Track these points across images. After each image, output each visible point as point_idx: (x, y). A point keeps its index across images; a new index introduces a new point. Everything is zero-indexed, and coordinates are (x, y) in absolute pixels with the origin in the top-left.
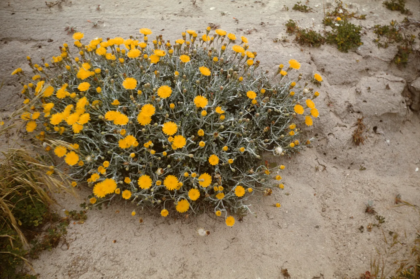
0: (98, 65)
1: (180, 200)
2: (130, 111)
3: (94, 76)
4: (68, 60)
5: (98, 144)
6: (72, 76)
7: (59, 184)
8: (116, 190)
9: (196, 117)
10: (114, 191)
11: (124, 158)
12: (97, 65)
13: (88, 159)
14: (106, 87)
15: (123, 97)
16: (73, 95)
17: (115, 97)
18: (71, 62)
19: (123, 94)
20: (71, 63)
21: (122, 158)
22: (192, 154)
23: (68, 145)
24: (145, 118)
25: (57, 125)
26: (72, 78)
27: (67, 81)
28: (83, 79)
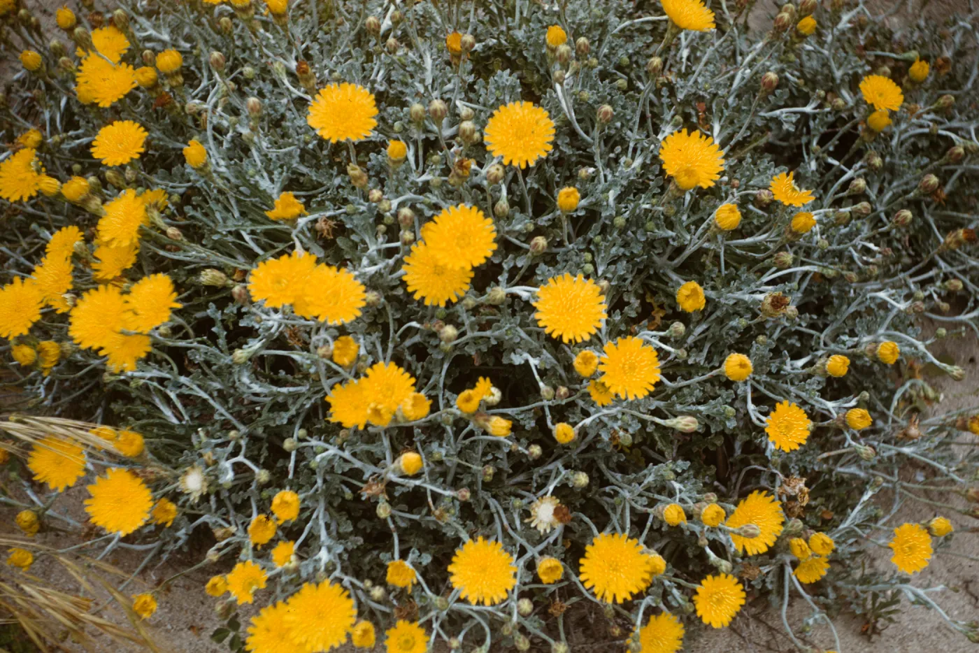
0: (156, 27)
1: (646, 621)
2: (353, 237)
3: (154, 86)
4: (26, 22)
5: (222, 397)
6: (49, 88)
7: (73, 610)
8: (358, 632)
9: (658, 226)
10: (349, 636)
11: (354, 454)
12: (151, 32)
13: (194, 482)
14: (218, 130)
15: (303, 169)
16: (77, 187)
17: (270, 173)
18: (36, 28)
19: (304, 156)
20: (40, 35)
21: (347, 454)
22: (689, 418)
23: (91, 435)
24: (439, 271)
25: (21, 340)
26: (52, 98)
27: (31, 112)
28: (105, 104)
